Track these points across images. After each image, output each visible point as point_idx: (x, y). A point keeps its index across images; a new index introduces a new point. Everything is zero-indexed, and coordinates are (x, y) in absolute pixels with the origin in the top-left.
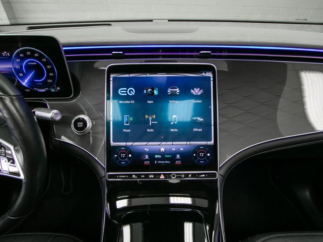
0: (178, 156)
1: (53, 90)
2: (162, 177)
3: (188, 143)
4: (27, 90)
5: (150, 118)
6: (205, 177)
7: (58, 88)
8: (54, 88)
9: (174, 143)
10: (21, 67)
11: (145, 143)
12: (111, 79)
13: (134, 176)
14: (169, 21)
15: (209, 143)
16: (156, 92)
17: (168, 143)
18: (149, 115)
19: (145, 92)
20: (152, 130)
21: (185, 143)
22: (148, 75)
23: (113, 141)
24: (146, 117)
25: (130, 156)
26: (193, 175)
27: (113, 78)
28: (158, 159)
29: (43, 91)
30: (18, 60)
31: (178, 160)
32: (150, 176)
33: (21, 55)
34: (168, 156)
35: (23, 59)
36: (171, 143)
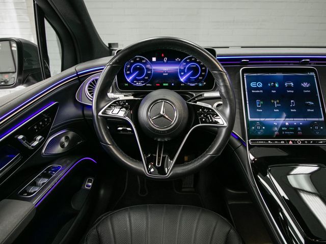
0: (299, 129)
1: (200, 85)
2: (291, 143)
3: (305, 119)
4: (182, 85)
5: (275, 102)
6: (323, 143)
7: (205, 83)
8: (202, 83)
9: (295, 119)
10: (185, 68)
11: (274, 119)
12: (245, 77)
13: (269, 142)
14: (242, 47)
15: (320, 119)
16: (277, 85)
17: (290, 119)
18: (274, 100)
19: (269, 85)
20: (277, 110)
21: (303, 119)
22: (270, 75)
23: (251, 118)
24: (272, 101)
25: (264, 128)
26: (314, 142)
27: (246, 76)
28: (284, 131)
29: (194, 85)
30: (184, 64)
31: (299, 131)
32: (282, 142)
33: (188, 61)
34: (291, 128)
35: (187, 63)
36: (292, 119)
